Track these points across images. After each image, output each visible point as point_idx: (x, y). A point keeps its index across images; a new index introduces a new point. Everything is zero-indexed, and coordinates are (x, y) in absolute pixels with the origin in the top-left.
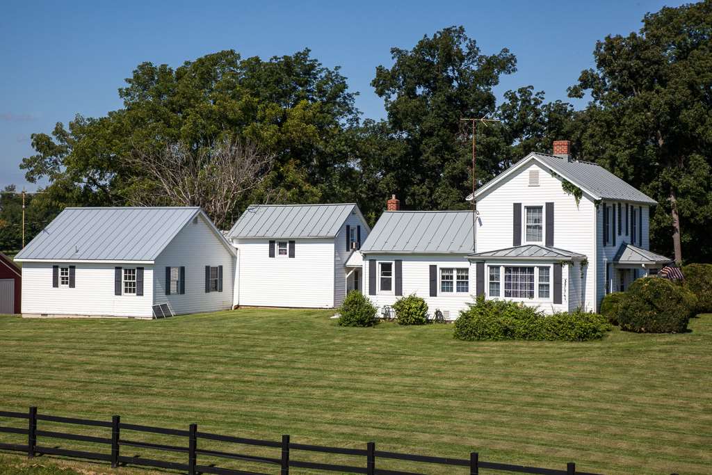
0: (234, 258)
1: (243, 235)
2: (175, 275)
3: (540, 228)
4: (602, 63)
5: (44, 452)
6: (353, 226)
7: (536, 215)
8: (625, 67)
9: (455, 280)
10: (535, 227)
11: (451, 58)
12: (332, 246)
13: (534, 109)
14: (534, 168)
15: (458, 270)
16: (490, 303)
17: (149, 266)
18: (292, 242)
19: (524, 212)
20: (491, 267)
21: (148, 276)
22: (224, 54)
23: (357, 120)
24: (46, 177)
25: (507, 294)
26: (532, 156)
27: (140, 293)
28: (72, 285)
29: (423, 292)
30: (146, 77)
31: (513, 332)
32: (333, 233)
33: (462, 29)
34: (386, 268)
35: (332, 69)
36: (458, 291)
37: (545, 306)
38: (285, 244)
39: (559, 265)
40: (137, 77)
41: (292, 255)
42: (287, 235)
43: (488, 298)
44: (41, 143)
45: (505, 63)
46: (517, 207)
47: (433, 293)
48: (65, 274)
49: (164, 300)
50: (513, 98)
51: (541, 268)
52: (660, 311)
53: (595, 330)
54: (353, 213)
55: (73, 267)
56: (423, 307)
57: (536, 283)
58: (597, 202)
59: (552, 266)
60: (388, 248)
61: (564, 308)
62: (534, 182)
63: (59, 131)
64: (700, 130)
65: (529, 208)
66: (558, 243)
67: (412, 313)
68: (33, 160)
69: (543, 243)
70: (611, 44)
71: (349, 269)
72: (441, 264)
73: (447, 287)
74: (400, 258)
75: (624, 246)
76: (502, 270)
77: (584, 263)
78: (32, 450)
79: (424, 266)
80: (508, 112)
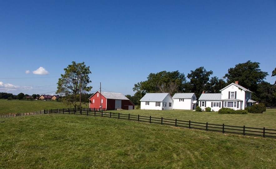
0: (173, 101)
1: (175, 98)
2: (165, 104)
3: (234, 96)
4: (229, 72)
5: (164, 124)
6: (194, 97)
7: (233, 93)
8: (234, 73)
9: (216, 105)
11: (202, 72)
12: (190, 100)
13: (216, 80)
14: (233, 85)
15: (217, 103)
16: (225, 108)
17: (161, 102)
18: (183, 99)
19: (231, 93)
20: (225, 102)
21: (161, 103)
22: (164, 71)
23: (186, 82)
24: (136, 90)
25: (228, 106)
26: (233, 83)
27: (160, 106)
28: (149, 105)
29: (210, 106)
30: (151, 75)
31: (230, 112)
32: (191, 97)
33: (203, 67)
34: (203, 103)
35: (182, 73)
37: (236, 109)
39: (238, 101)
40: (150, 75)
41: (183, 101)
42: (183, 98)
43: (224, 107)
44: (136, 85)
45: (211, 73)
46: (229, 92)
47: (212, 107)
48: (148, 103)
49: (163, 107)
50: (213, 78)
51: (235, 102)
52: (258, 110)
53: (246, 112)
54: (194, 94)
55: (149, 102)
56: (210, 109)
57: (234, 105)
58: (245, 91)
59: (237, 102)
60: (204, 99)
61: (239, 109)
62: (233, 88)
63: (138, 84)
64: (247, 84)
65: (232, 92)
66: (237, 98)
67: (208, 110)
68: (134, 88)
69: (234, 98)
70: (231, 69)
71: (193, 104)
72: (213, 102)
73: (215, 106)
74: (206, 101)
75: (248, 99)
76: (227, 103)
77: (242, 101)
78: (162, 124)
79: (210, 102)
80: (212, 81)
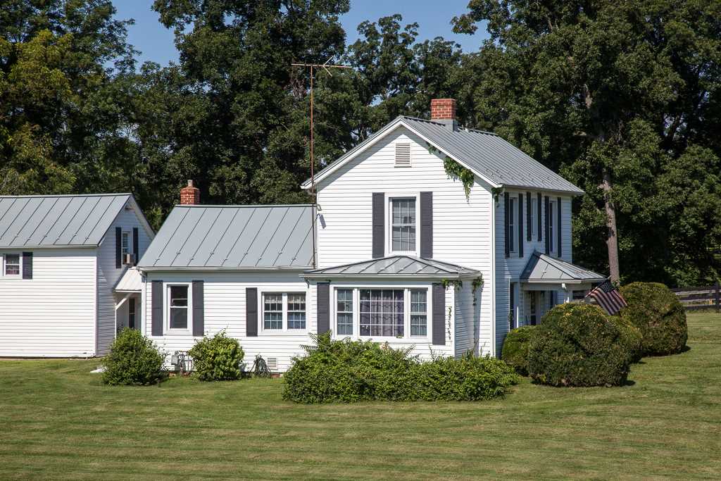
3: (413, 230)
6: (127, 228)
7: (406, 211)
9: (285, 311)
10: (405, 229)
12: (91, 261)
13: (402, 50)
14: (403, 139)
15: (290, 295)
16: (338, 346)
19: (388, 207)
20: (340, 291)
23: (131, 63)
25: (364, 331)
26: (400, 121)
29: (236, 330)
31: (371, 388)
32: (95, 239)
34: (179, 294)
36: (290, 326)
37: (420, 350)
38: (16, 258)
39: (440, 286)
41: (28, 275)
42: (19, 243)
43: (335, 337)
46: (378, 199)
47: (252, 331)
51: (414, 291)
52: (588, 354)
53: (493, 384)
54: (126, 208)
56: (236, 353)
57: (407, 313)
58: (495, 191)
59: (430, 287)
61: (448, 350)
62: (403, 158)
65: (395, 201)
66: (438, 255)
69: (416, 253)
71: (120, 295)
72: (263, 287)
73: (273, 321)
75: (535, 257)
76: (356, 295)
77: (477, 283)
79: (236, 291)
80: (363, 54)
